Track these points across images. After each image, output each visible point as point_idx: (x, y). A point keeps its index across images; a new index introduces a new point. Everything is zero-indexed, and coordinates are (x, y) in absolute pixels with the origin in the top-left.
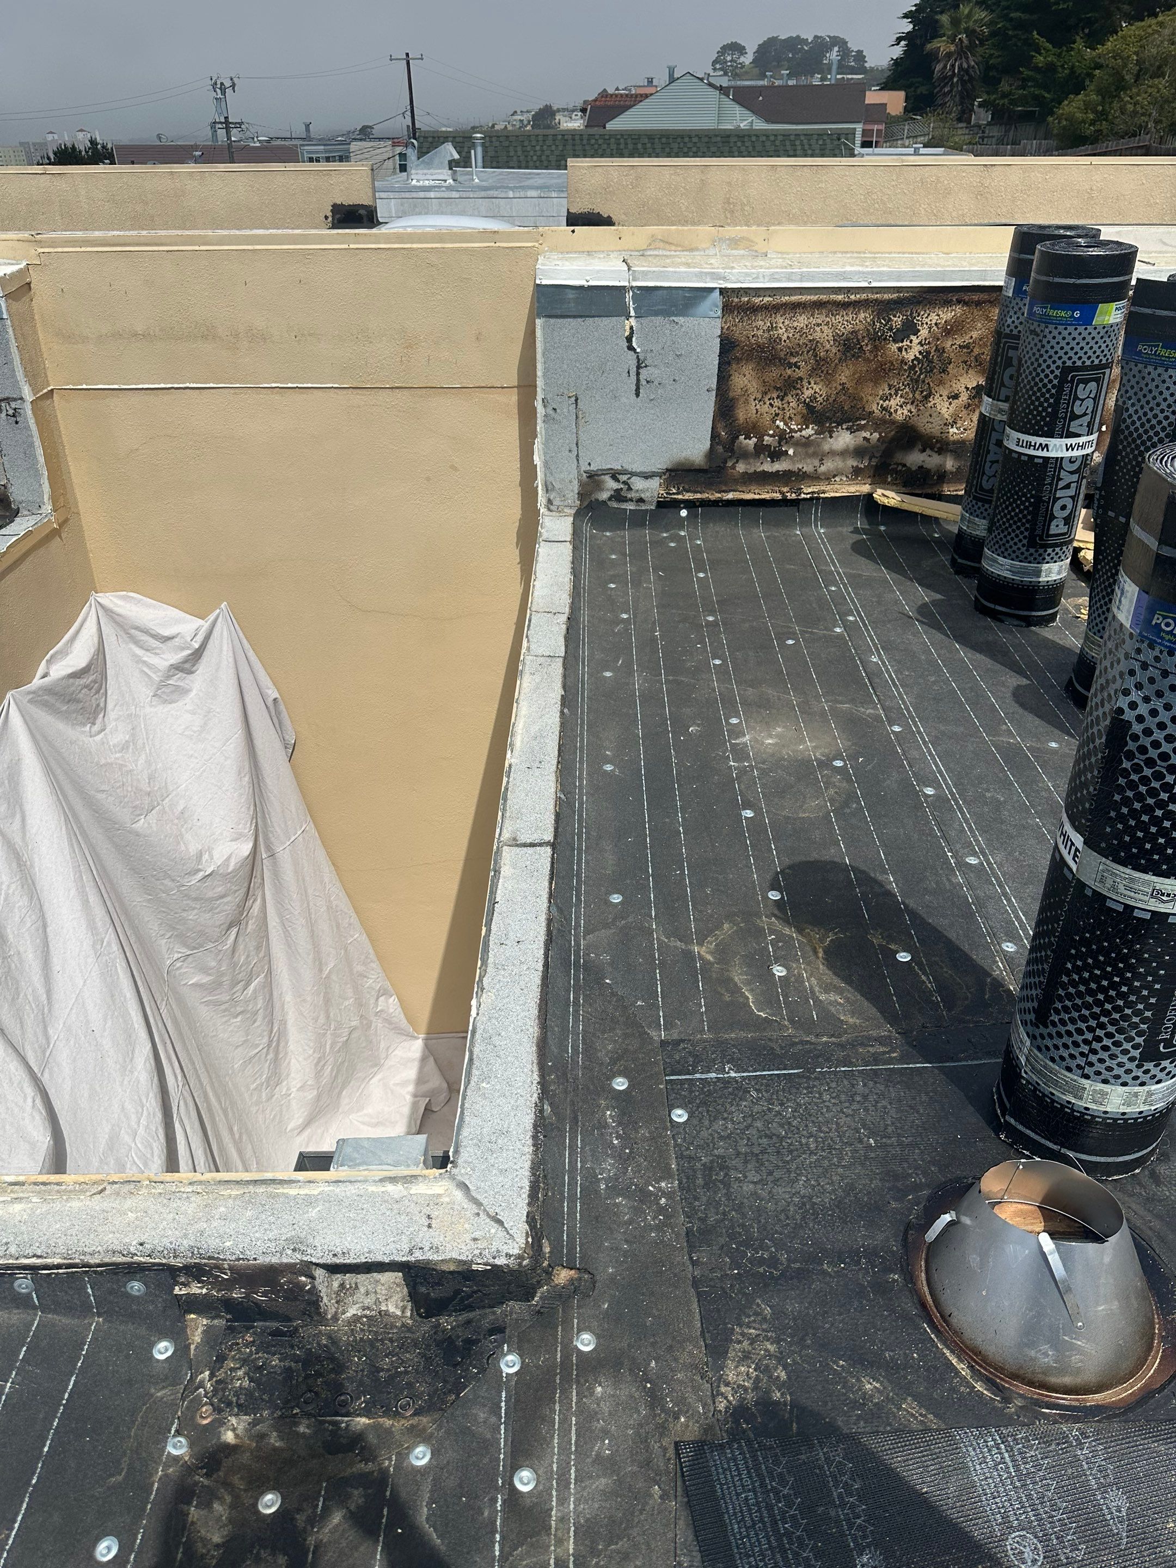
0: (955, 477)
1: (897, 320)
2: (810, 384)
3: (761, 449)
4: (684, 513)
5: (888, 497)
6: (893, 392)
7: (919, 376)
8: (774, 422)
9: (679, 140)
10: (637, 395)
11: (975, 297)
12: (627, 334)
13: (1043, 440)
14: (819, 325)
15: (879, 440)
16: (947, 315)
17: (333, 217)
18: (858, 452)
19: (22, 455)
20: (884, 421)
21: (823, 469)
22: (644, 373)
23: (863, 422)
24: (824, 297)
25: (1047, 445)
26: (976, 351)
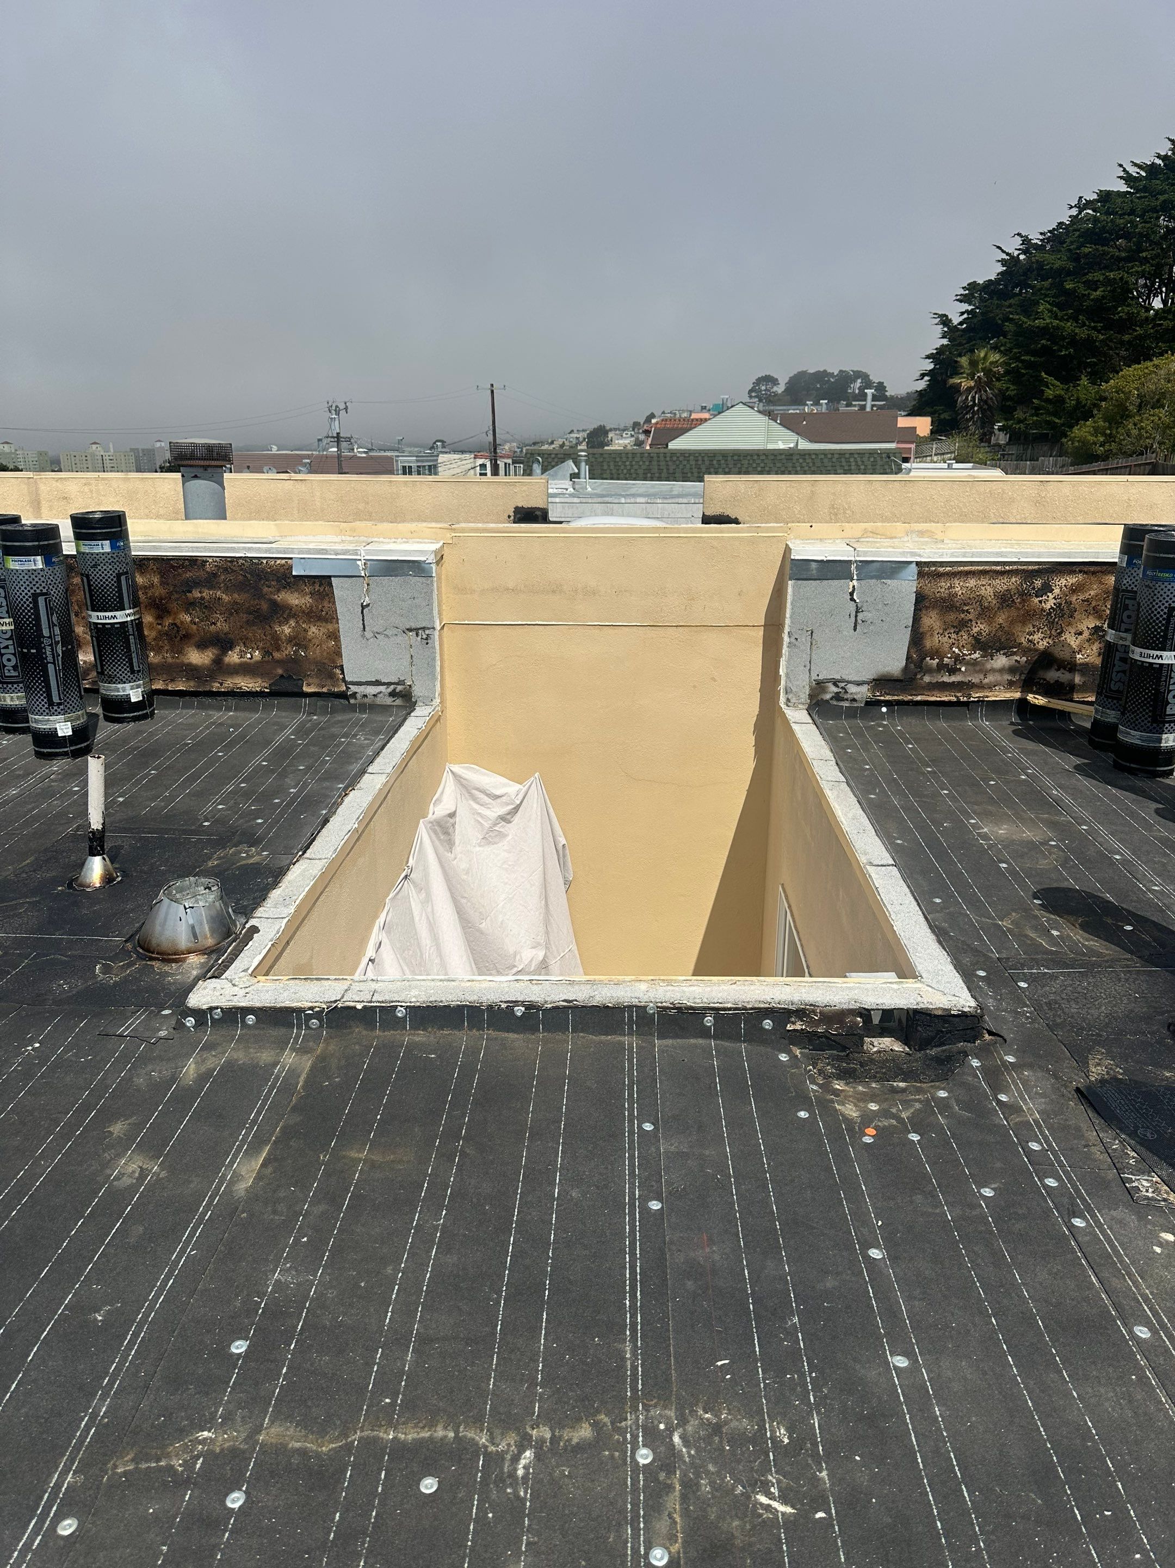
0: (1084, 688)
1: (1038, 583)
2: (977, 623)
3: (941, 667)
4: (884, 709)
5: (1038, 700)
6: (1036, 630)
7: (1054, 620)
8: (951, 649)
9: (749, 458)
10: (855, 630)
11: (1092, 569)
12: (850, 590)
13: (1159, 653)
14: (983, 585)
15: (1026, 662)
16: (1072, 580)
17: (514, 516)
18: (1012, 670)
19: (426, 665)
20: (1030, 650)
21: (986, 681)
22: (860, 616)
23: (1015, 650)
24: (987, 568)
25: (1161, 656)
26: (1094, 604)
